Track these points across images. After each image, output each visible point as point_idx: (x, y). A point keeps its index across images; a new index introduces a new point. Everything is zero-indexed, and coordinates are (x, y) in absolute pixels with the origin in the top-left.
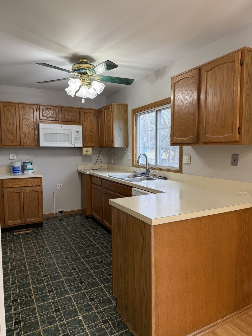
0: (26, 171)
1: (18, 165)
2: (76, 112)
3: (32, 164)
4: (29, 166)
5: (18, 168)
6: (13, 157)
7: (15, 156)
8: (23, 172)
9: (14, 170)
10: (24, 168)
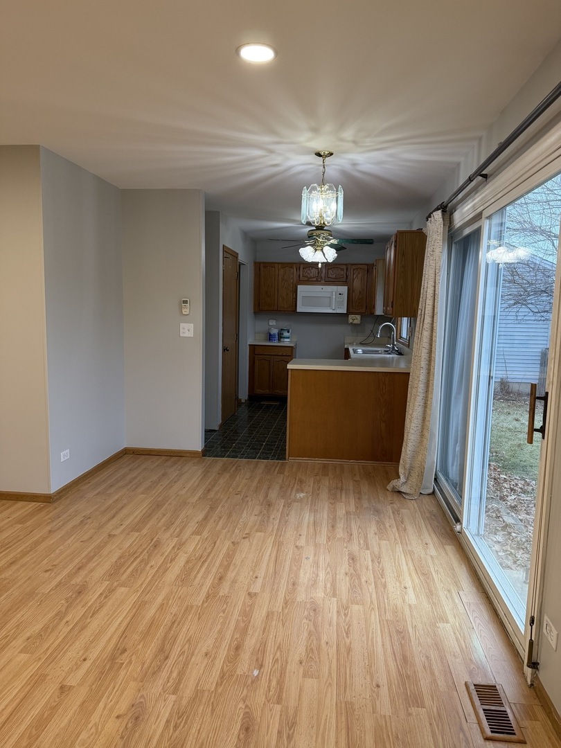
0: (282, 340)
1: (275, 331)
2: (342, 270)
3: (288, 332)
4: (286, 334)
5: (274, 335)
6: (272, 323)
7: (275, 321)
8: (279, 340)
9: (270, 337)
10: (280, 336)
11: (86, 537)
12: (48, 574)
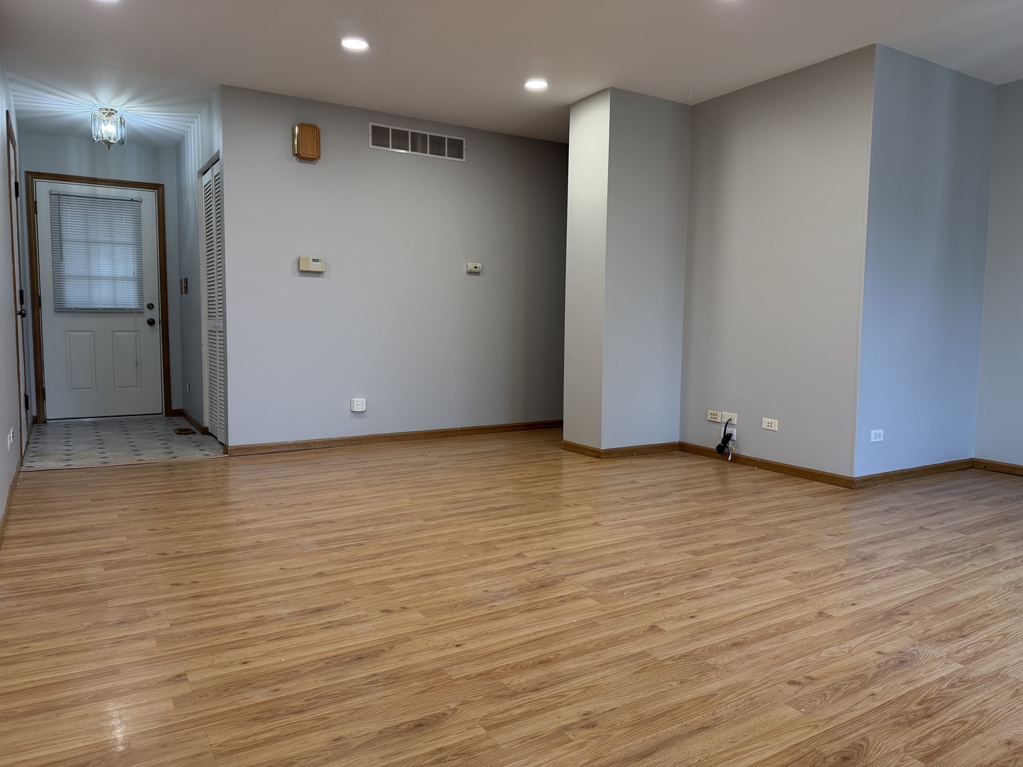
11: (888, 522)
12: (831, 537)
